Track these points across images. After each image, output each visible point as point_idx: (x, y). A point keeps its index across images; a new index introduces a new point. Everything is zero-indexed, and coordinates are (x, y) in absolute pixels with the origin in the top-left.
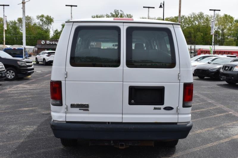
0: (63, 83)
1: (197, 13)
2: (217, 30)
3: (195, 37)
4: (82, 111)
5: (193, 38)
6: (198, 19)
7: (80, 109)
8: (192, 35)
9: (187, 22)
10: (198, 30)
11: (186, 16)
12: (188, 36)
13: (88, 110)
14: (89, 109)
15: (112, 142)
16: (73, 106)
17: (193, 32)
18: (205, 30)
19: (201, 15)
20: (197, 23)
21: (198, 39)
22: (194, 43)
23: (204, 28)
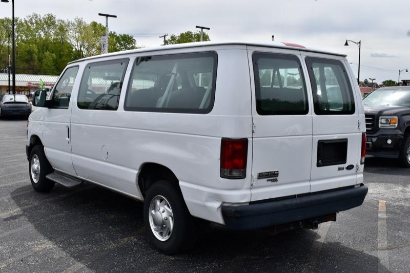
0: (250, 140)
1: (42, 16)
2: (79, 49)
3: (40, 60)
4: (270, 183)
5: (36, 63)
6: (45, 26)
7: (268, 180)
8: (36, 57)
9: (23, 31)
10: (45, 47)
11: (21, 20)
12: (26, 58)
13: (276, 180)
14: (278, 178)
15: (301, 223)
16: (261, 176)
17: (36, 50)
18: (60, 49)
19: (50, 20)
20: (43, 34)
21: (46, 65)
22: (39, 72)
23: (57, 45)
